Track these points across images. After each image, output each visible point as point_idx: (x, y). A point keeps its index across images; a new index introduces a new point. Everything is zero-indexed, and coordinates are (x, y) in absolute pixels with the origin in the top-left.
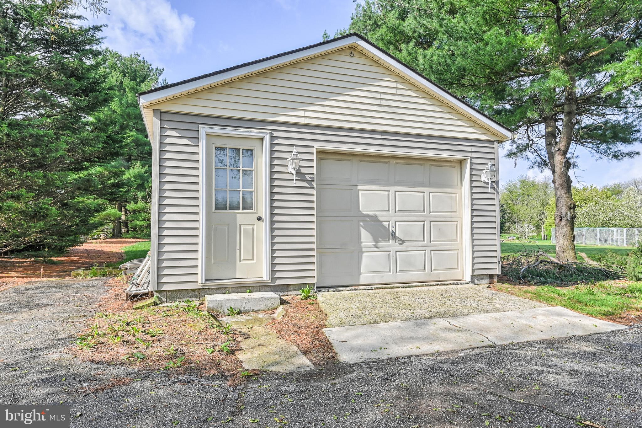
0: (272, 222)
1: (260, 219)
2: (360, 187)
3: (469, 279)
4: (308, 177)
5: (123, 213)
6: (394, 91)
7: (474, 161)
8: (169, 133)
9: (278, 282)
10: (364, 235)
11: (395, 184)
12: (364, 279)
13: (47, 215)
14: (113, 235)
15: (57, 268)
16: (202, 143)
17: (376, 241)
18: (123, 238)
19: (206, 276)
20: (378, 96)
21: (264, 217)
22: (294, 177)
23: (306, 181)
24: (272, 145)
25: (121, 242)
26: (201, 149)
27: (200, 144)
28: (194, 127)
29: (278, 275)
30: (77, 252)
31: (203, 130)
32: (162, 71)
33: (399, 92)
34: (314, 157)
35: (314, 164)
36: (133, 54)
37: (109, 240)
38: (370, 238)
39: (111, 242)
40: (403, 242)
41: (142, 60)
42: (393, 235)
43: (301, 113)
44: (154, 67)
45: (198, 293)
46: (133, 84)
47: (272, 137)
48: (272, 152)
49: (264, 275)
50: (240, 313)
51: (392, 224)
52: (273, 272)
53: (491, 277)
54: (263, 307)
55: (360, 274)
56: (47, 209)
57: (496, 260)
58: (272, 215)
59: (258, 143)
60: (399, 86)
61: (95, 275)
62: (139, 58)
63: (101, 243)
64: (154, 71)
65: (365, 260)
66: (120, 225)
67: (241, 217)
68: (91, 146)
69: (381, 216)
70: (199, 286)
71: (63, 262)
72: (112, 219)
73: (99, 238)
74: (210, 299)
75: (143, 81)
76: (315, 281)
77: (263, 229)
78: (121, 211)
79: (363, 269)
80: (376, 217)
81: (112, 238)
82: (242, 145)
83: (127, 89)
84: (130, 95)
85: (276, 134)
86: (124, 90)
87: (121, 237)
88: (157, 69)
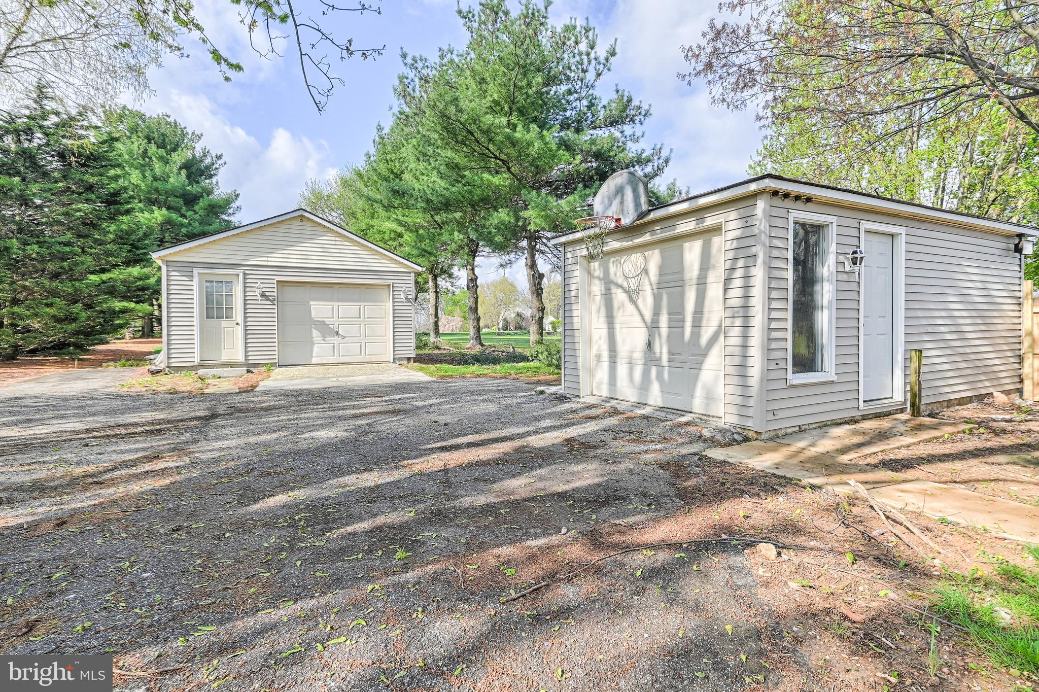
0: (246, 326)
1: (237, 324)
2: (311, 303)
3: (392, 361)
4: (271, 298)
5: (156, 307)
6: (334, 243)
7: (395, 285)
8: (173, 273)
9: (250, 362)
10: (315, 333)
11: (338, 300)
12: (314, 360)
13: (77, 318)
14: (143, 334)
15: (86, 363)
16: (196, 279)
17: (324, 337)
18: (156, 337)
19: (201, 357)
20: (322, 246)
21: (239, 322)
22: (259, 298)
23: (270, 300)
24: (245, 279)
25: (151, 342)
26: (195, 282)
27: (194, 280)
28: (190, 269)
29: (250, 358)
30: (100, 352)
31: (196, 271)
32: (200, 137)
33: (337, 243)
34: (275, 286)
35: (275, 290)
36: (161, 114)
37: (137, 340)
38: (319, 334)
39: (140, 342)
40: (344, 337)
41: (173, 121)
42: (337, 333)
43: (265, 259)
44: (189, 130)
45: (195, 368)
46: (162, 152)
47: (245, 274)
48: (245, 283)
49: (241, 358)
50: (219, 378)
51: (336, 326)
52: (246, 356)
53: (409, 359)
54: (235, 375)
55: (312, 357)
56: (77, 313)
57: (412, 348)
58: (246, 322)
59: (235, 277)
60: (337, 239)
61: (124, 366)
62: (169, 120)
63: (126, 343)
64: (190, 137)
65: (316, 349)
66: (152, 322)
67: (224, 323)
68: (115, 257)
69: (327, 321)
70: (196, 364)
71: (90, 359)
72: (140, 314)
73: (123, 339)
74: (201, 372)
75: (174, 150)
76: (276, 361)
77: (240, 330)
78: (152, 305)
79: (314, 355)
80: (324, 321)
81: (141, 337)
82: (224, 279)
83: (154, 158)
84: (157, 166)
85: (247, 272)
86: (150, 158)
87: (153, 337)
88: (193, 133)
